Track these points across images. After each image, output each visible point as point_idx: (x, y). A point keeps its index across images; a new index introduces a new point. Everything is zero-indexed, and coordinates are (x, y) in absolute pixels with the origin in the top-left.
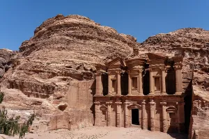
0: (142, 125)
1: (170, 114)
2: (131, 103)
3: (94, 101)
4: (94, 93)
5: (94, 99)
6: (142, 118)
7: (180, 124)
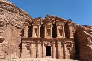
0: (53, 56)
1: (68, 48)
2: (46, 43)
3: (22, 41)
4: (22, 35)
5: (22, 39)
6: (53, 52)
7: (74, 54)
